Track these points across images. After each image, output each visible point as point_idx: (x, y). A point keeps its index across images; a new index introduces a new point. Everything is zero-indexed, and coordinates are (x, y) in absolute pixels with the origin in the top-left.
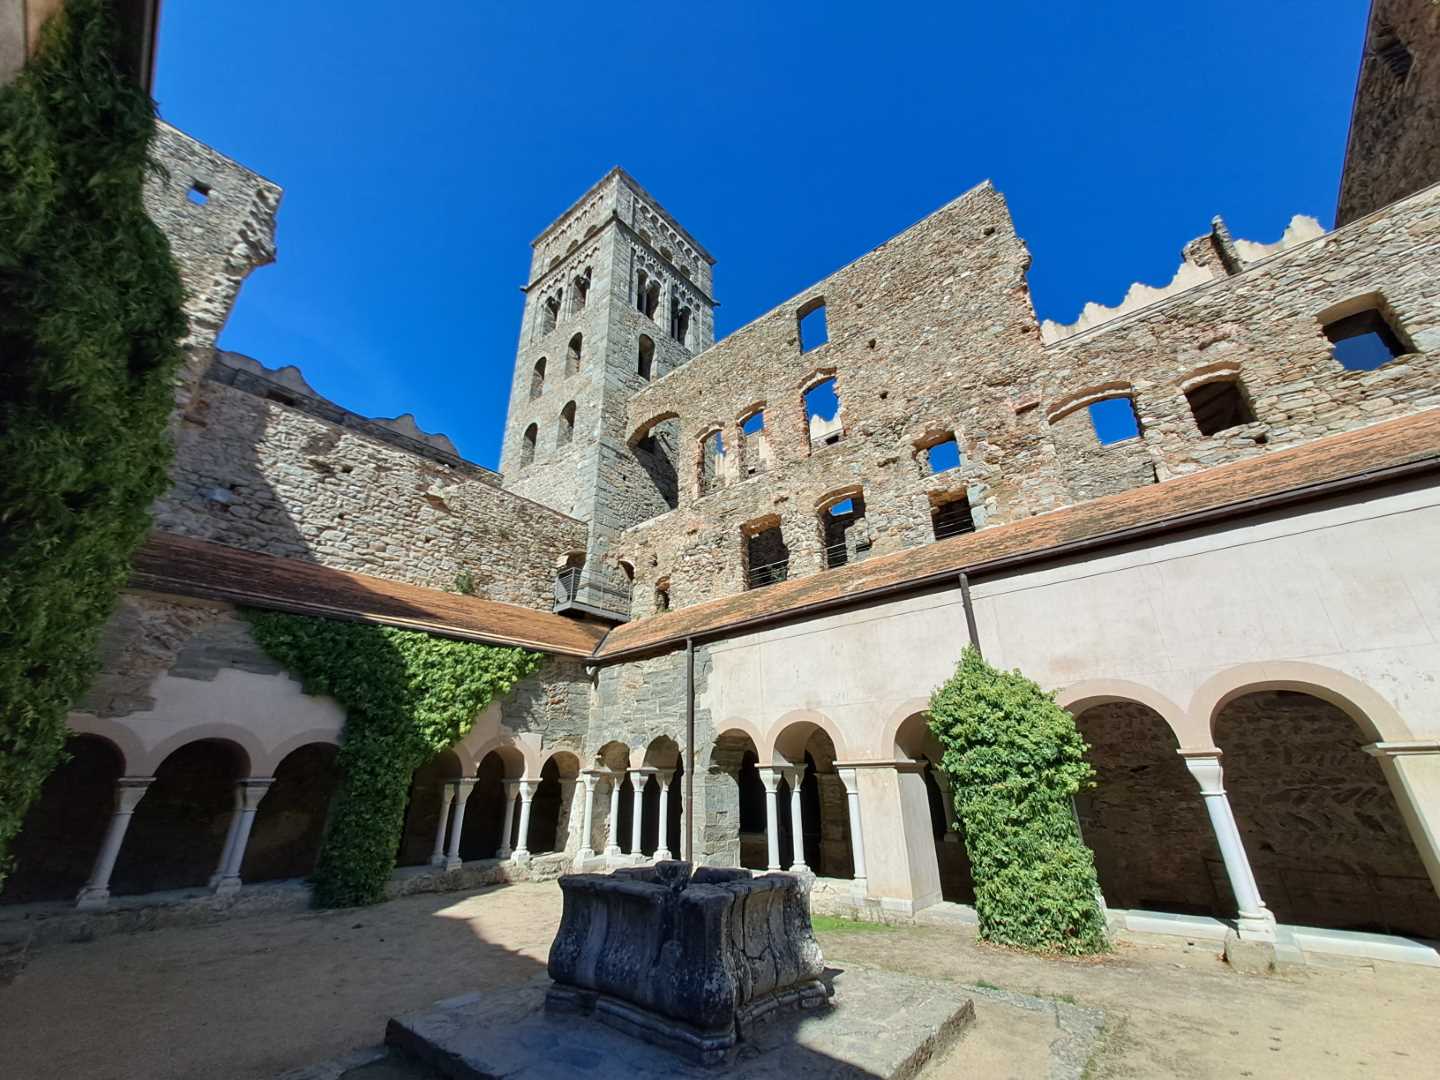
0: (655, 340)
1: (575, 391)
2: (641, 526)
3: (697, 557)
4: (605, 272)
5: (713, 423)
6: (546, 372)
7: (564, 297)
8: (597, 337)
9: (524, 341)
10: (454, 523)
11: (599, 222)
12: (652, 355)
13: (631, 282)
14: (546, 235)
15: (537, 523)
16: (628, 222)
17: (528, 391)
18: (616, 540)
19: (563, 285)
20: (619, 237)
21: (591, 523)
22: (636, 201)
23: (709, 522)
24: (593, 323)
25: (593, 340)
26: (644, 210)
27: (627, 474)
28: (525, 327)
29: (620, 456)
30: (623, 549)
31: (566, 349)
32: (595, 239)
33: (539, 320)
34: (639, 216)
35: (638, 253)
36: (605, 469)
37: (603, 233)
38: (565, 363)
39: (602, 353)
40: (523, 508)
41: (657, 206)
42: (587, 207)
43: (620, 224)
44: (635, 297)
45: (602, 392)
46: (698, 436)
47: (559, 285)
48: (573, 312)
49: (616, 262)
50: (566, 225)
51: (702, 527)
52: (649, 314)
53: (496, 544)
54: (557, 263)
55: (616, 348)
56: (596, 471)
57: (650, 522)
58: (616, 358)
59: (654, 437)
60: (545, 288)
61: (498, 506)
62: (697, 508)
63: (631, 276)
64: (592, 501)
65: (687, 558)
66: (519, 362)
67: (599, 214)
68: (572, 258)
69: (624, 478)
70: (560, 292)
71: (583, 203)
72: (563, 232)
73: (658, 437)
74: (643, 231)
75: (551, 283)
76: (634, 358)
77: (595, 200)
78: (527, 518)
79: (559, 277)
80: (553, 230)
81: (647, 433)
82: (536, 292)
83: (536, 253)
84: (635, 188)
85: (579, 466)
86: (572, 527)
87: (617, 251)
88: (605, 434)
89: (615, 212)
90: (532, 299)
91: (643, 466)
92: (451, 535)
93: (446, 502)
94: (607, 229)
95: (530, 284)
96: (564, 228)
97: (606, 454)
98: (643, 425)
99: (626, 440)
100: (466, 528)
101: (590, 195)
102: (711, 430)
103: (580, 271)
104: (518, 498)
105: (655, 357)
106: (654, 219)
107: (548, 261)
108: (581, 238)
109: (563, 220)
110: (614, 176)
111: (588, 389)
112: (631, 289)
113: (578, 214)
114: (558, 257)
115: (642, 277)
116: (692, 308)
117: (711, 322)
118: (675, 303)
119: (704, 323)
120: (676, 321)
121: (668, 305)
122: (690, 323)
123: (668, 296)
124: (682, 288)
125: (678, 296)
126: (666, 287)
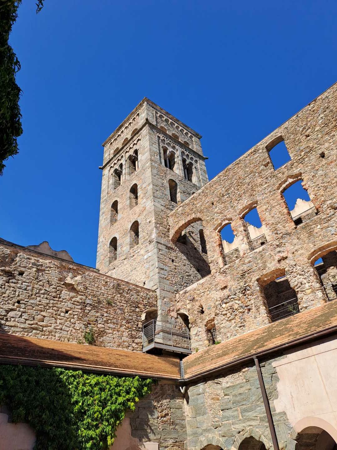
0: (177, 181)
1: (137, 215)
2: (188, 289)
3: (231, 304)
4: (146, 149)
5: (224, 220)
6: (119, 208)
7: (124, 167)
8: (147, 183)
9: (103, 195)
10: (81, 299)
11: (138, 126)
12: (176, 190)
13: (160, 153)
14: (110, 140)
15: (127, 293)
16: (154, 123)
17: (109, 220)
18: (174, 299)
19: (123, 161)
20: (151, 132)
21: (158, 292)
22: (156, 113)
23: (234, 280)
24: (142, 177)
25: (144, 186)
26: (161, 117)
27: (174, 258)
28: (104, 187)
29: (168, 248)
30: (179, 305)
31: (129, 194)
32: (137, 135)
33: (111, 181)
34: (159, 120)
35: (162, 138)
36: (161, 257)
37: (142, 131)
38: (128, 201)
39: (150, 192)
40: (119, 285)
41: (167, 114)
42: (131, 121)
43: (152, 127)
44: (163, 161)
45: (153, 213)
46: (215, 229)
47: (120, 162)
48: (130, 174)
49: (151, 144)
50: (120, 132)
51: (229, 284)
52: (171, 167)
53: (105, 310)
54: (117, 152)
55: (157, 188)
56: (156, 259)
57: (195, 285)
58: (159, 194)
59: (185, 235)
60: (112, 165)
61: (104, 286)
62: (224, 272)
63: (159, 150)
64: (156, 277)
65: (224, 306)
66: (102, 206)
67: (138, 123)
68: (126, 147)
69: (173, 261)
70: (121, 165)
71: (128, 120)
72: (119, 135)
73: (188, 235)
74: (162, 127)
75: (116, 162)
76: (168, 192)
77: (135, 116)
78: (121, 291)
79: (120, 158)
80: (113, 136)
81: (181, 234)
82: (108, 168)
83: (105, 149)
84: (155, 107)
85: (145, 257)
86: (147, 294)
87: (151, 139)
88: (159, 236)
89: (147, 119)
90: (106, 172)
91: (182, 253)
92: (80, 307)
93: (75, 286)
94: (143, 129)
95: (103, 165)
96: (119, 133)
97: (160, 248)
98: (179, 229)
99: (170, 238)
100: (88, 301)
101: (132, 114)
102: (223, 224)
103: (131, 152)
104: (115, 279)
105: (178, 190)
106: (167, 121)
107: (112, 152)
108: (129, 137)
109: (118, 130)
110: (144, 103)
111: (145, 213)
112: (160, 157)
113: (126, 125)
114: (118, 148)
115: (165, 151)
116: (193, 162)
117: (205, 168)
118: (184, 161)
119: (201, 169)
120: (186, 171)
121: (181, 162)
122: (194, 170)
123: (180, 158)
124: (186, 153)
125: (185, 157)
126: (178, 154)
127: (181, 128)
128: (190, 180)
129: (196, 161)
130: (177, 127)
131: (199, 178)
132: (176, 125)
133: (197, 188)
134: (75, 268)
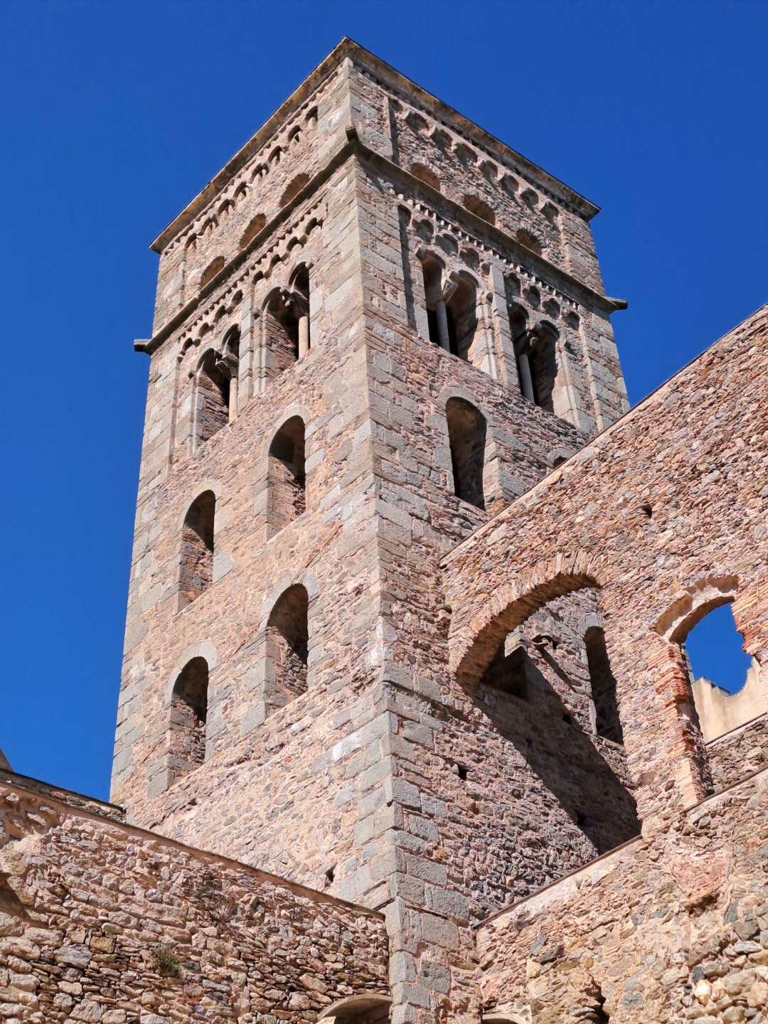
0: (485, 408)
1: (301, 559)
4: (346, 266)
5: (701, 585)
6: (218, 527)
7: (244, 344)
8: (348, 417)
9: (152, 465)
10: (38, 943)
11: (312, 165)
12: (480, 446)
13: (408, 282)
14: (187, 221)
15: (251, 921)
16: (385, 151)
17: (172, 582)
18: (466, 955)
19: (241, 317)
20: (369, 187)
21: (393, 914)
22: (395, 106)
24: (327, 389)
25: (334, 428)
26: (415, 122)
27: (468, 761)
28: (154, 429)
29: (443, 712)
30: (489, 983)
31: (265, 463)
32: (308, 203)
33: (188, 406)
34: (406, 136)
35: (416, 215)
36: (410, 751)
37: (327, 185)
38: (263, 496)
39: (361, 455)
40: (211, 880)
41: (443, 110)
42: (281, 140)
43: (373, 165)
44: (422, 316)
45: (375, 550)
46: (660, 627)
47: (228, 322)
48: (270, 374)
49: (370, 243)
50: (232, 189)
51: (727, 888)
52: (459, 346)
54: (218, 274)
55: (396, 439)
56: (387, 762)
57: (564, 891)
58: (399, 462)
59: (520, 653)
60: (193, 335)
61: (146, 883)
62: (704, 830)
63: (406, 269)
64: (386, 846)
66: (143, 515)
67: (310, 148)
68: (255, 255)
69: (462, 773)
70: (233, 337)
71: (270, 134)
72: (227, 204)
73: (532, 653)
74: (418, 168)
75: (209, 319)
76: (442, 456)
77: (299, 121)
78: (223, 911)
79: (228, 302)
80: (201, 206)
81: (502, 648)
82: (174, 347)
83: (164, 262)
84: (387, 78)
85: (336, 753)
87: (368, 219)
88: (397, 657)
89: (352, 134)
90: (165, 363)
92: (31, 980)
94: (335, 176)
95: (155, 334)
96: (229, 195)
97: (405, 710)
98: (494, 622)
99: (452, 667)
100: (69, 955)
101: (284, 113)
102: (696, 605)
103: (280, 278)
104: (194, 853)
105: (490, 449)
106: (440, 140)
107: (195, 274)
108: (271, 210)
109: (225, 180)
110: (339, 61)
111: (335, 551)
112: (410, 299)
113: (260, 160)
114: (220, 260)
115: (432, 269)
116: (559, 322)
117: (612, 350)
118: (517, 317)
119: (594, 354)
120: (525, 359)
121: (501, 323)
122: (562, 359)
123: (499, 304)
124: (528, 281)
125: (520, 300)
126: (489, 284)
127: (502, 171)
128: (544, 401)
129: (572, 319)
130: (488, 169)
131: (583, 392)
132: (483, 157)
133: (577, 440)
134: (14, 797)
